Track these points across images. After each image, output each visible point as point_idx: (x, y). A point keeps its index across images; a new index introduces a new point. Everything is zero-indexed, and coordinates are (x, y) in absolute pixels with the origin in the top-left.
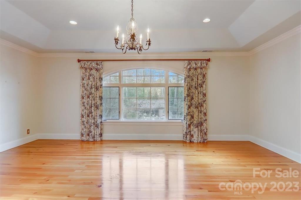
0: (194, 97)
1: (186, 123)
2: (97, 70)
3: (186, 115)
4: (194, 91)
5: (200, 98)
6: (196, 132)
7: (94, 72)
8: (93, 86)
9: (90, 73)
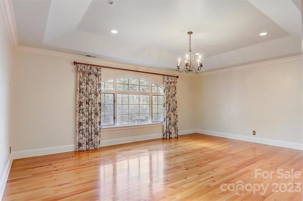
0: (171, 104)
1: (167, 124)
2: (96, 75)
3: (166, 117)
4: (170, 99)
5: (174, 105)
6: (173, 130)
7: (92, 77)
8: (93, 92)
9: (89, 78)
